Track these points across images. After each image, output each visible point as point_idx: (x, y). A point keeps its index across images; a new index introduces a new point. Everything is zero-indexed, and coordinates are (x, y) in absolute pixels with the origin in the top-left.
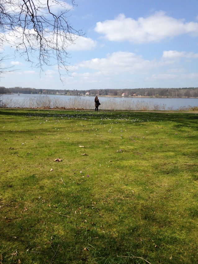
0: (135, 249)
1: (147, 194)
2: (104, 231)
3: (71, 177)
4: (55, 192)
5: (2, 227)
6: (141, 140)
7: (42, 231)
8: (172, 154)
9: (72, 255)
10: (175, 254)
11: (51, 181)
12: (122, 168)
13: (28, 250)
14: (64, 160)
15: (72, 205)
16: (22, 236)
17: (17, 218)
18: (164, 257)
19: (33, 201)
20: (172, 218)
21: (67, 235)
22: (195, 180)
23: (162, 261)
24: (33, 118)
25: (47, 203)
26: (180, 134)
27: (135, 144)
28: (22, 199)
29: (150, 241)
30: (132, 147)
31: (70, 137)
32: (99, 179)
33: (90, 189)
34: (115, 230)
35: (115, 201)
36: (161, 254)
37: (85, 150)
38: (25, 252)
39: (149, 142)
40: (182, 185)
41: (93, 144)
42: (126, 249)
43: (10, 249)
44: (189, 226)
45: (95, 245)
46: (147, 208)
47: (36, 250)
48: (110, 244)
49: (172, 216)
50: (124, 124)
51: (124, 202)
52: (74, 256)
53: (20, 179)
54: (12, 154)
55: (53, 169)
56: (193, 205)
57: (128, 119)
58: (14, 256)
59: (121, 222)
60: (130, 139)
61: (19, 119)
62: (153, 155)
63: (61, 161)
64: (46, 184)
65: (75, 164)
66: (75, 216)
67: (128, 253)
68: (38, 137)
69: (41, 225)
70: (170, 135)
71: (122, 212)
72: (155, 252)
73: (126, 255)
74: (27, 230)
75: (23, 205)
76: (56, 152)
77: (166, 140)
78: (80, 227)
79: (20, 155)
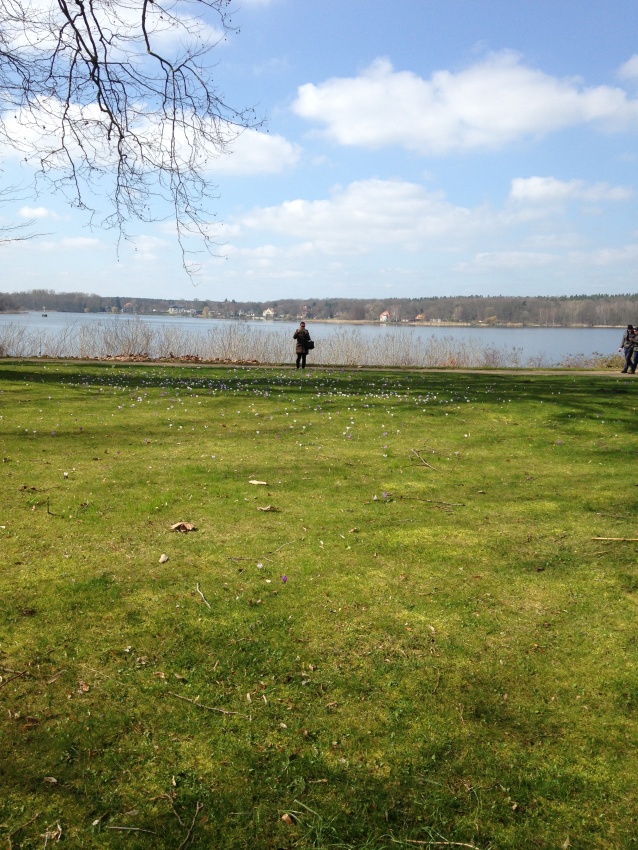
0: (449, 817)
1: (477, 638)
2: (345, 757)
3: (228, 581)
4: (176, 630)
5: (8, 746)
6: (451, 463)
7: (140, 759)
8: (550, 506)
9: (243, 838)
10: (578, 833)
11: (164, 594)
13: (96, 822)
14: (202, 527)
15: (237, 673)
16: (76, 776)
17: (57, 717)
18: (543, 840)
19: (106, 659)
20: (561, 715)
21: (223, 771)
22: (630, 592)
24: (94, 392)
25: (152, 666)
26: (571, 443)
27: (432, 476)
28: (72, 653)
29: (494, 789)
30: (420, 486)
31: (218, 452)
32: (319, 588)
33: (293, 622)
34: (379, 754)
35: (375, 660)
36: (533, 832)
37: (272, 493)
38: (86, 827)
39: (472, 469)
40: (587, 609)
41: (296, 476)
42: (419, 818)
43: (38, 818)
44: (618, 739)
45: (318, 805)
46: (481, 683)
47: (125, 820)
48: (368, 801)
49: (564, 709)
50: (392, 411)
51: (406, 663)
52: (249, 842)
53: (59, 589)
54: (31, 506)
55: (169, 556)
56: (626, 671)
57: (404, 394)
58: (50, 840)
59: (400, 727)
60: (412, 460)
61: (50, 393)
62: (490, 512)
63: (194, 529)
64: (148, 605)
65: (239, 539)
66: (246, 709)
67: (426, 828)
68: (113, 452)
69: (136, 740)
70: (542, 445)
71: (401, 696)
72: (514, 825)
73: (420, 837)
74: (92, 755)
75: (75, 674)
76: (176, 501)
77: (528, 461)
78: (267, 745)
79: (57, 510)
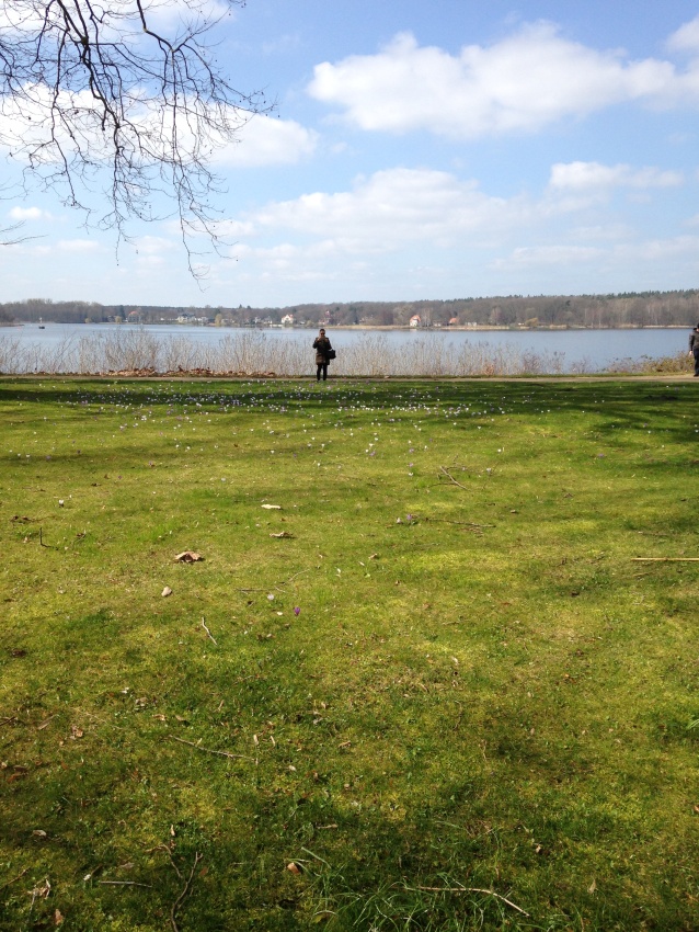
0: (467, 862)
1: (504, 669)
2: (358, 800)
3: (237, 615)
4: (179, 669)
7: (137, 808)
8: (588, 524)
9: (245, 890)
10: (605, 876)
11: (166, 630)
12: (416, 579)
13: (88, 877)
14: (209, 556)
15: (244, 713)
16: (68, 828)
17: (48, 765)
18: (568, 885)
19: (102, 702)
20: (593, 750)
21: (226, 818)
22: (671, 616)
23: (560, 901)
24: (94, 411)
25: (152, 708)
26: (613, 456)
27: (461, 495)
28: (64, 696)
29: (517, 830)
30: (448, 506)
31: (229, 475)
32: (335, 619)
33: (305, 656)
34: (394, 796)
35: (393, 695)
36: (557, 875)
37: (286, 518)
38: (77, 882)
39: (506, 486)
40: (624, 635)
41: (313, 499)
42: (436, 863)
43: (25, 874)
44: (653, 775)
45: (327, 852)
46: (506, 717)
47: (119, 874)
48: (380, 846)
49: (594, 743)
50: (419, 425)
51: (426, 698)
52: (252, 894)
53: (52, 627)
54: (23, 538)
55: (172, 589)
56: (664, 701)
57: (434, 406)
58: (38, 897)
59: (417, 767)
60: (440, 478)
61: (46, 413)
62: (523, 533)
63: (200, 559)
64: (149, 642)
65: (249, 570)
66: (252, 752)
67: (441, 874)
68: (114, 476)
69: (132, 788)
70: (581, 459)
71: (420, 734)
72: (538, 869)
73: (435, 884)
74: (84, 806)
75: (67, 719)
76: (180, 529)
77: (566, 476)
78: (274, 790)
79: (51, 542)
